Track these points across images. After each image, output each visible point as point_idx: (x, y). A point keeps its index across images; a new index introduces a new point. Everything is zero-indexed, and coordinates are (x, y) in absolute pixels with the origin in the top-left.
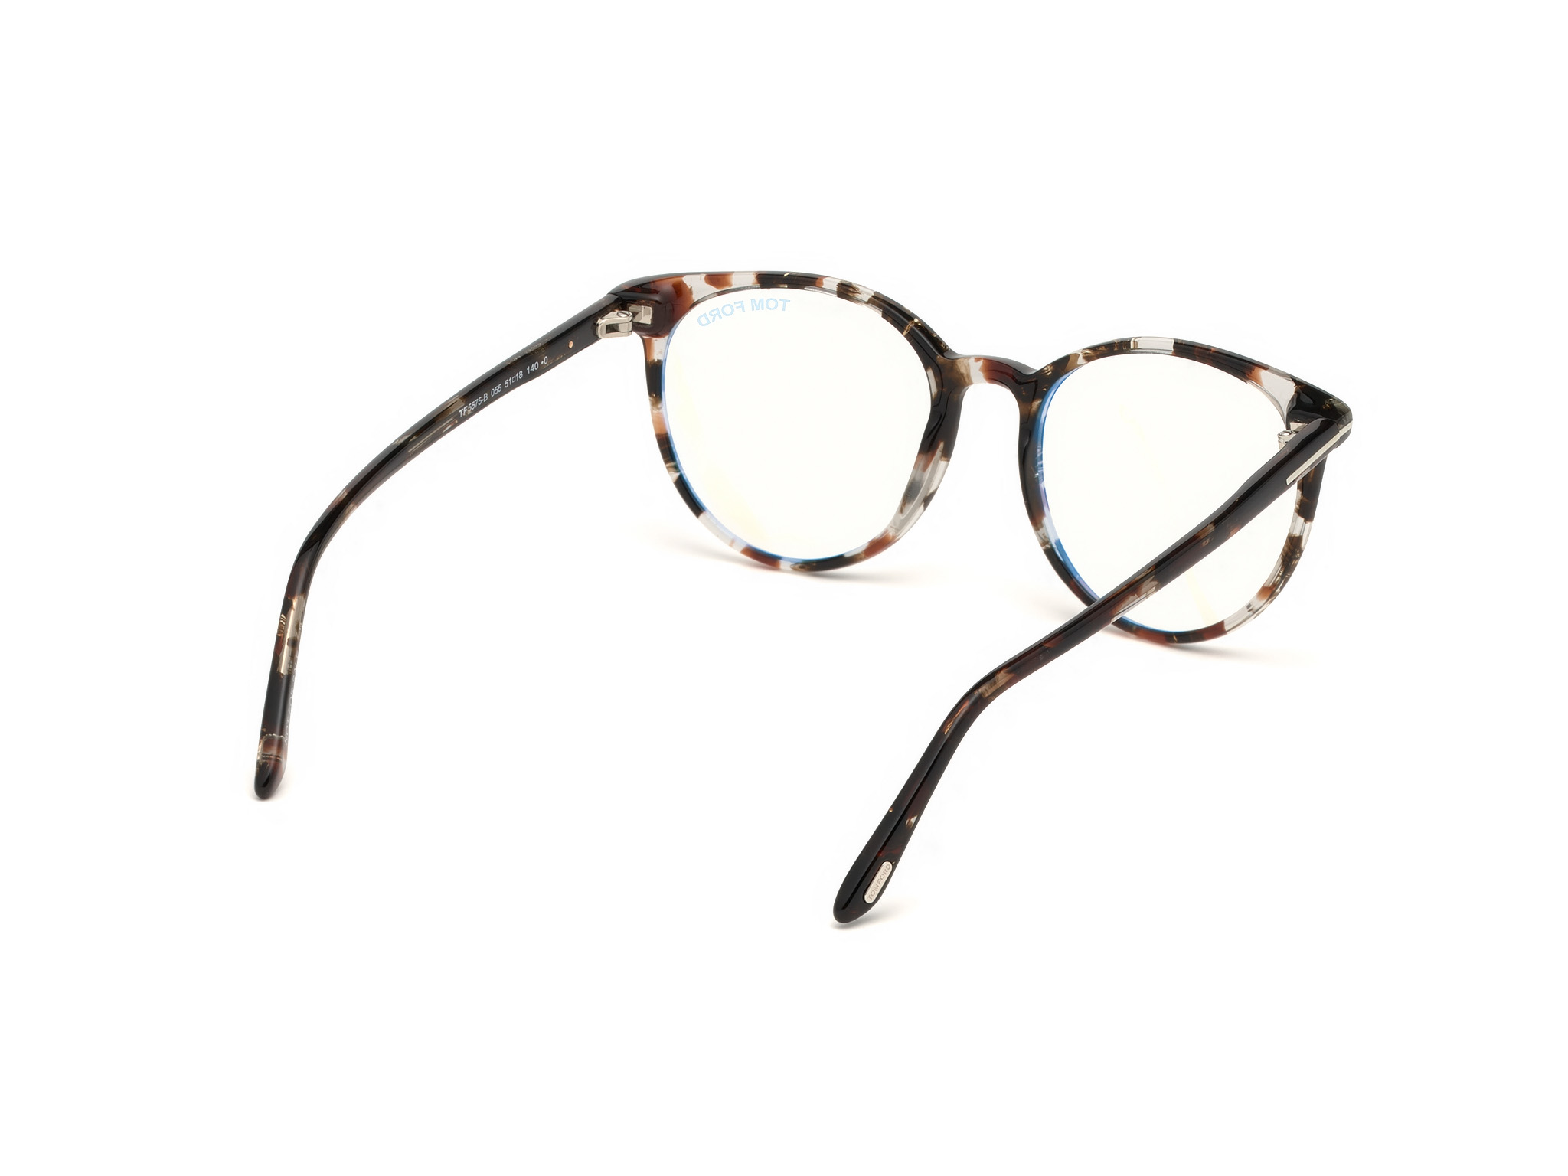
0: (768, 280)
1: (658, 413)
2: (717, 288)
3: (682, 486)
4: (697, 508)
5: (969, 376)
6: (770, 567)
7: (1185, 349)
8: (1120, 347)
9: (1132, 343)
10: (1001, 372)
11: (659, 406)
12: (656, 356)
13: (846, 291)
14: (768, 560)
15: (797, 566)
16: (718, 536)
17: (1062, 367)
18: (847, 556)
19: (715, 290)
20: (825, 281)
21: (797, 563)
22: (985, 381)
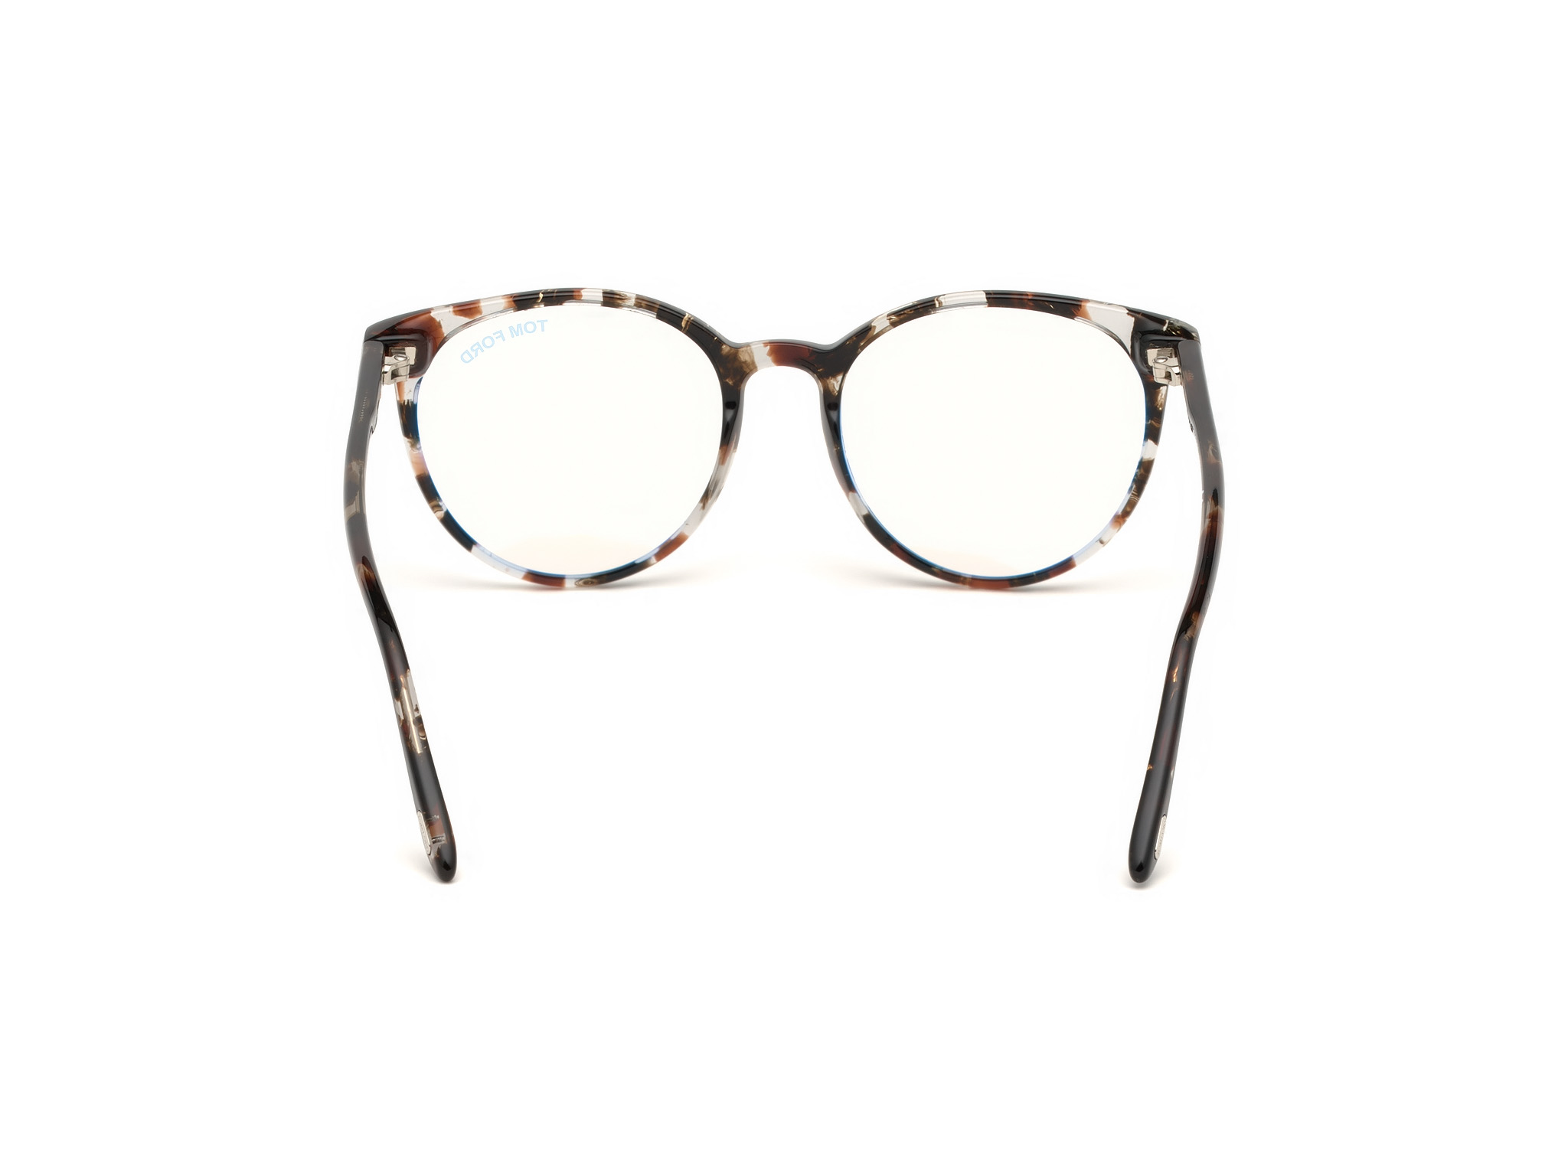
0: (523, 302)
1: (419, 453)
2: (470, 318)
3: (449, 522)
4: (467, 542)
5: (753, 363)
6: (557, 585)
7: (998, 299)
8: (925, 308)
9: (937, 302)
10: (789, 353)
11: (418, 446)
12: (408, 397)
13: (611, 299)
14: (553, 582)
15: (581, 583)
16: (494, 567)
17: (863, 336)
18: (638, 562)
19: (466, 320)
20: (583, 293)
21: (581, 579)
22: (773, 364)
